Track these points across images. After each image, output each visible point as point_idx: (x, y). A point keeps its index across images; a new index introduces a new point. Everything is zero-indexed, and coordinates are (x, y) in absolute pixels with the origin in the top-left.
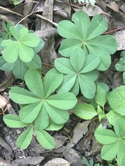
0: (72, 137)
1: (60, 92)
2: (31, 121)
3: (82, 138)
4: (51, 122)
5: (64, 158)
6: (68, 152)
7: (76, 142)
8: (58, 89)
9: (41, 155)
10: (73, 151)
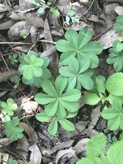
0: (90, 121)
5: (88, 138)
6: (90, 133)
7: (95, 124)
9: (71, 139)
10: (94, 131)
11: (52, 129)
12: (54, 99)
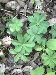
0: (33, 58)
1: (29, 41)
2: (19, 52)
3: (37, 58)
4: (26, 52)
5: (30, 66)
6: (32, 64)
7: (35, 60)
8: (28, 40)
9: (22, 64)
10: (34, 63)
11: (16, 59)
12: (21, 44)
